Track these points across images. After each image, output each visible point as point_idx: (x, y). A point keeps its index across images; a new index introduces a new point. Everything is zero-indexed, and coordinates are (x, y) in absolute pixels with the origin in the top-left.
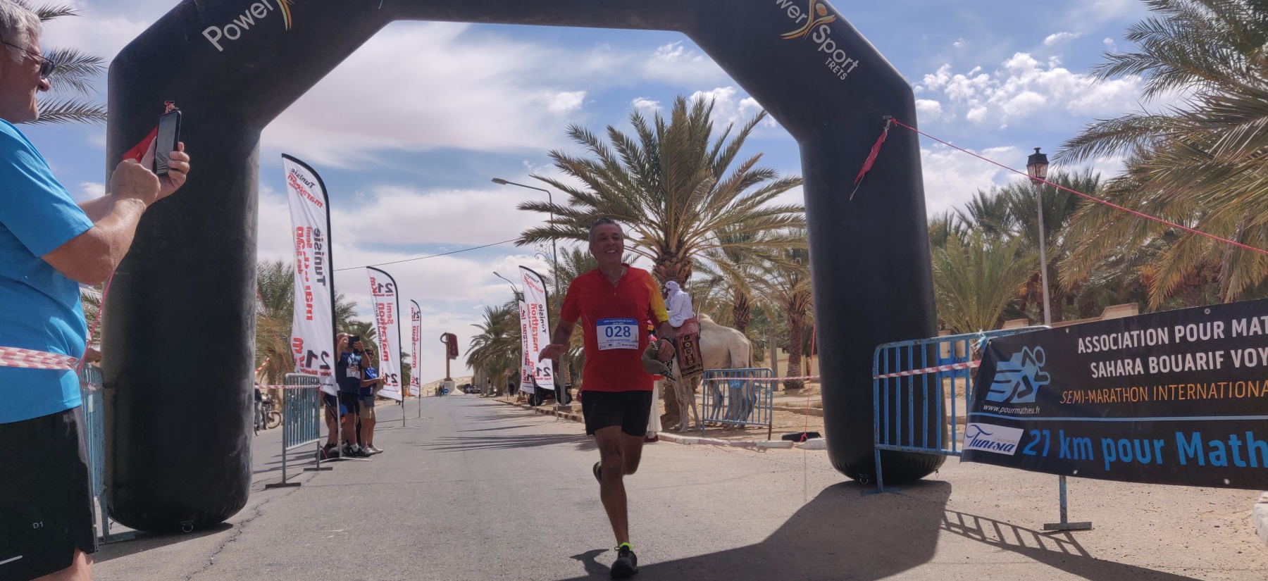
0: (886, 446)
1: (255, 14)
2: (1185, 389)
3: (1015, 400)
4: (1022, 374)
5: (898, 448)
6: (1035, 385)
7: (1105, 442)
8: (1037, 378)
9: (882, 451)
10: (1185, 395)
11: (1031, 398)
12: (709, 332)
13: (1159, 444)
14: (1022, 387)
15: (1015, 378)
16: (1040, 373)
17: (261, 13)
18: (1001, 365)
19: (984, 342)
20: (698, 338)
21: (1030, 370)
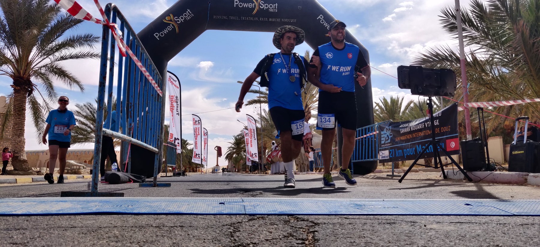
0: (354, 161)
1: (168, 29)
2: (418, 134)
3: (386, 142)
4: (387, 134)
5: (357, 161)
6: (390, 137)
7: (404, 150)
8: (391, 135)
9: (354, 163)
10: (418, 135)
11: (389, 141)
12: (316, 137)
13: (414, 149)
14: (387, 138)
15: (386, 136)
16: (391, 134)
17: (170, 29)
18: (382, 133)
19: (377, 126)
20: (311, 140)
21: (388, 133)
